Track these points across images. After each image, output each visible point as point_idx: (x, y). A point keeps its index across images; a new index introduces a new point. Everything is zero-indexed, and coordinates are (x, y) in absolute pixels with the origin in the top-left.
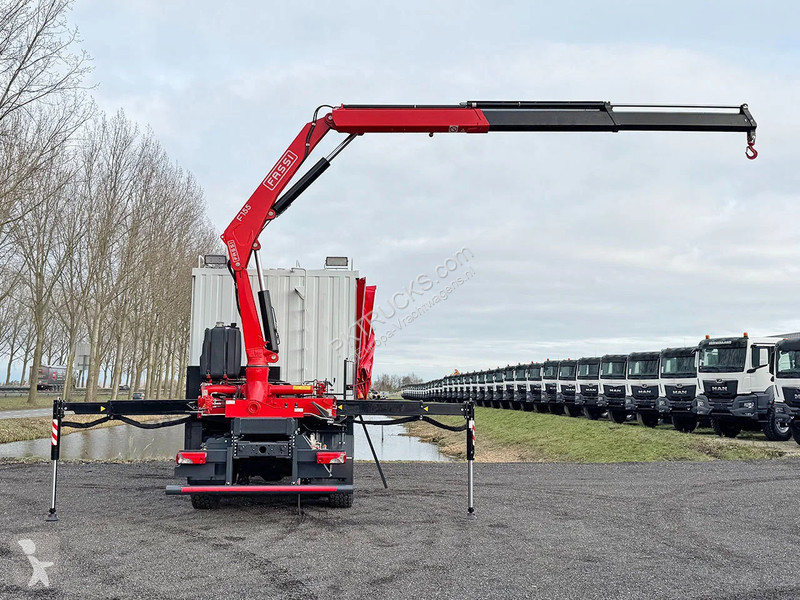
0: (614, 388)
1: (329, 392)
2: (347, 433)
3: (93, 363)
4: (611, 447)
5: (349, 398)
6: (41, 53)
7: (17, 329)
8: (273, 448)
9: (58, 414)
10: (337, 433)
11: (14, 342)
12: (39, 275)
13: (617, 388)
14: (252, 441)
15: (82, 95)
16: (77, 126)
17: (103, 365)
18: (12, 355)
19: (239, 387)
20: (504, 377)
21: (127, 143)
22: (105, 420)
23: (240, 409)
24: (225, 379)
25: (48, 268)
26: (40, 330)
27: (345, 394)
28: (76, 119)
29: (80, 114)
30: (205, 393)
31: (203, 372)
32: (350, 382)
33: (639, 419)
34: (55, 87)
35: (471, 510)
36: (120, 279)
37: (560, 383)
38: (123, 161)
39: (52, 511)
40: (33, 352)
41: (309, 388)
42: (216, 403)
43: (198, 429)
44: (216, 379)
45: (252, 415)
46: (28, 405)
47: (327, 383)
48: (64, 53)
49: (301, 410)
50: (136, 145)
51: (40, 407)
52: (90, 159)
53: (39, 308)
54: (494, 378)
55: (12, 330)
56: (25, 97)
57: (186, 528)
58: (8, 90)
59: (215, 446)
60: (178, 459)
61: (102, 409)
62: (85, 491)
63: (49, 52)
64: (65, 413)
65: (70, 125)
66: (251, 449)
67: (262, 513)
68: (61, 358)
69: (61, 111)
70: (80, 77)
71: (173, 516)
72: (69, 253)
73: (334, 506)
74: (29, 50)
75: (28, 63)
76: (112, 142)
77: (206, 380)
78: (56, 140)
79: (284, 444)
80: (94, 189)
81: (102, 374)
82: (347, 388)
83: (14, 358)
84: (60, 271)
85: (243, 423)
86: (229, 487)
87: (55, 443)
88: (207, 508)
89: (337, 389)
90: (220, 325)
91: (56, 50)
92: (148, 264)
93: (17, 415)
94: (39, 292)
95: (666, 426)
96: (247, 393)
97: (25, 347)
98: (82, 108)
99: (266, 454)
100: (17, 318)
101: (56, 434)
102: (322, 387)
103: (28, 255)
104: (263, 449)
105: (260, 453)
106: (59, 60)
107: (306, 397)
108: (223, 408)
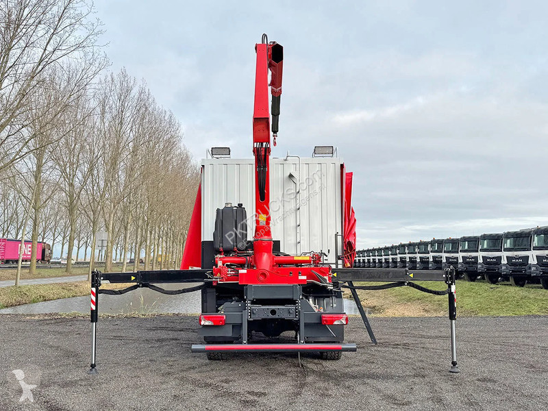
0: (490, 258)
1: (325, 262)
2: (337, 297)
3: (110, 245)
4: (497, 301)
5: (340, 267)
6: (67, 22)
7: (56, 223)
8: (283, 312)
9: (95, 283)
10: (329, 297)
11: (55, 230)
12: (71, 185)
13: (493, 258)
14: (263, 305)
15: (98, 51)
16: (95, 74)
17: (115, 247)
18: (54, 240)
19: (248, 258)
20: (398, 251)
21: (129, 91)
22: (135, 287)
23: (251, 277)
24: (235, 252)
25: (77, 180)
26: (72, 222)
27: (337, 264)
28: (94, 69)
29: (97, 65)
30: (220, 264)
31: (217, 246)
32: (340, 253)
33: (512, 281)
34: (79, 46)
35: (454, 364)
36: (126, 187)
37: (444, 255)
38: (126, 105)
39: (93, 366)
40: (68, 238)
41: (308, 259)
42: (230, 272)
43: (212, 294)
44: (227, 252)
45: (262, 282)
46: (66, 274)
47: (323, 254)
48: (84, 21)
49: (304, 278)
50: (135, 92)
51: (74, 275)
52: (103, 104)
53: (71, 208)
54: (390, 253)
55: (53, 223)
56: (58, 53)
57: (209, 381)
58: (45, 50)
59: (231, 309)
60: (200, 321)
61: (133, 278)
62: (116, 343)
63: (73, 21)
64: (102, 282)
65: (90, 73)
66: (263, 312)
67: (267, 364)
68: (87, 242)
69: (83, 64)
70: (95, 38)
71: (194, 368)
72: (91, 170)
73: (326, 359)
74: (60, 20)
75: (60, 29)
76: (119, 91)
77: (220, 253)
78: (81, 86)
79: (292, 307)
80: (107, 124)
81: (114, 251)
82: (338, 258)
83: (55, 242)
84: (85, 182)
85: (255, 290)
86: (245, 346)
87: (94, 308)
88: (219, 360)
89: (331, 259)
90: (229, 206)
91: (78, 19)
92: (145, 176)
93: (59, 280)
94: (71, 196)
95: (530, 285)
96: (256, 263)
97: (63, 235)
98: (98, 61)
99: (276, 316)
100: (57, 214)
101: (95, 300)
102: (317, 258)
103: (64, 171)
104: (273, 312)
105: (271, 316)
106: (81, 27)
107: (305, 266)
108: (237, 276)
